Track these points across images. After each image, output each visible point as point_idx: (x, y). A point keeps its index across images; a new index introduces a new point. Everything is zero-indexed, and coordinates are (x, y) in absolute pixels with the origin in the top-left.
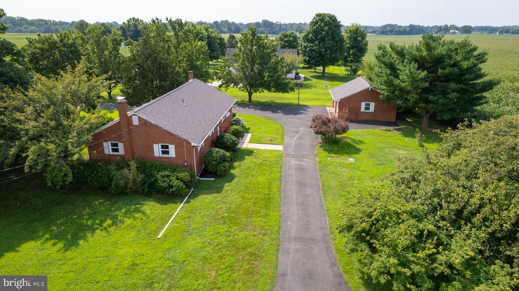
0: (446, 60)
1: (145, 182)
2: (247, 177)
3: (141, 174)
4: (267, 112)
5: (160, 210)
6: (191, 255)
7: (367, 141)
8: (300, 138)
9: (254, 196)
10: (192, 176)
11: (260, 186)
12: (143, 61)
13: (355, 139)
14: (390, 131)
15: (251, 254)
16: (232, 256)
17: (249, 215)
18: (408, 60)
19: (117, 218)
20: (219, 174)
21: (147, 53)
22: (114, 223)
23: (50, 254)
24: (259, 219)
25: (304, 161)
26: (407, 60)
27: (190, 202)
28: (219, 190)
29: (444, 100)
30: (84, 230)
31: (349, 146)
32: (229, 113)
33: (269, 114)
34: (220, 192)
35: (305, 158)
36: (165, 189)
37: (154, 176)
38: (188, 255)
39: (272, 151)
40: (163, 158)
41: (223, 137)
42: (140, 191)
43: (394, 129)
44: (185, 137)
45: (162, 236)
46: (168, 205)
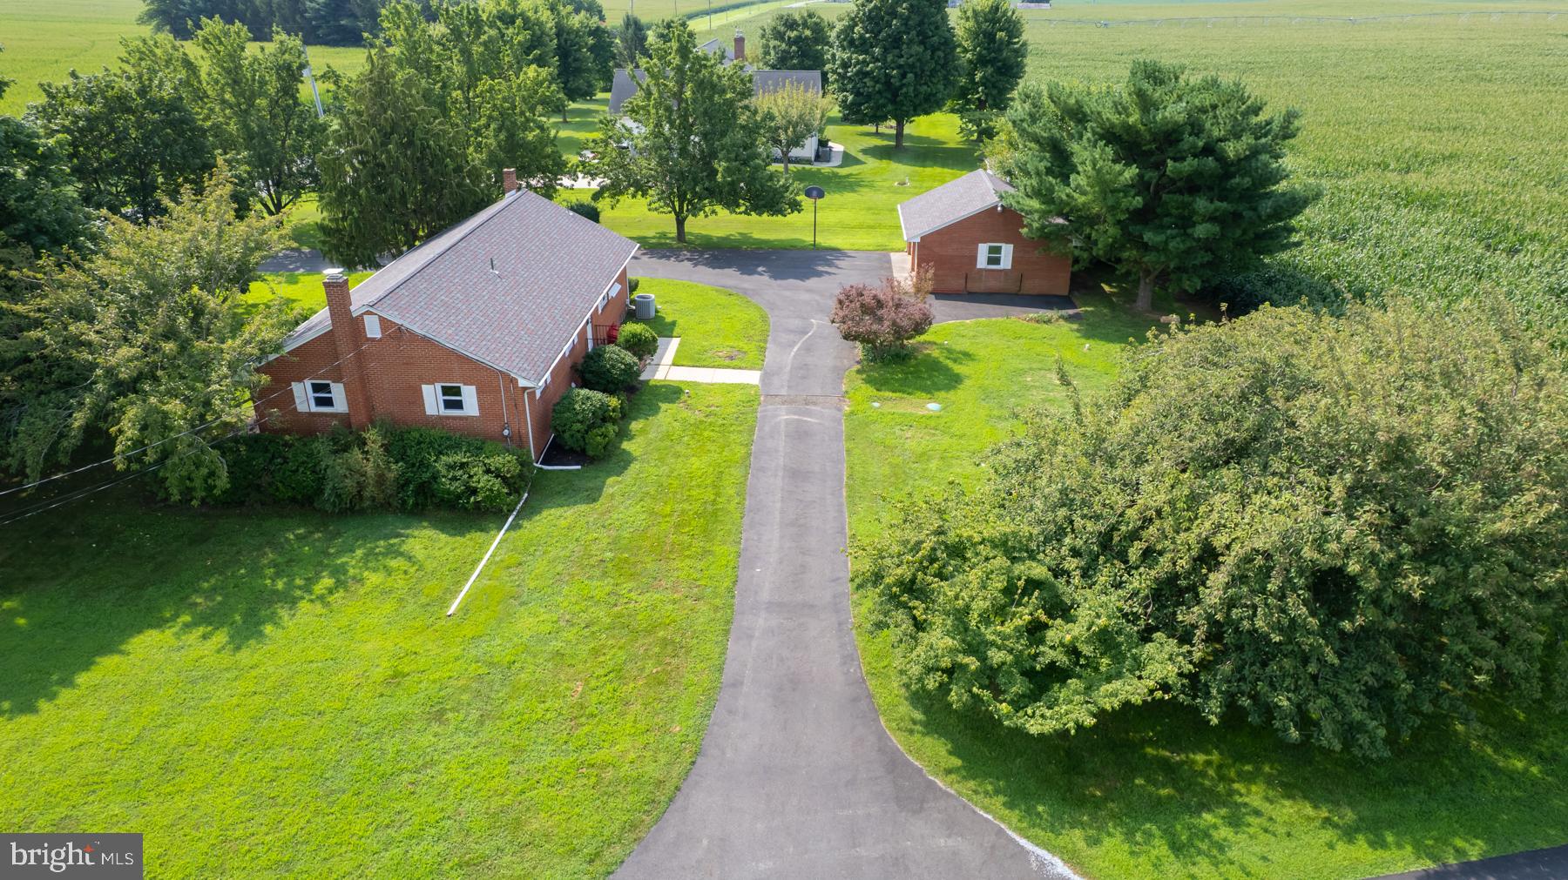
0: (1186, 136)
1: (408, 482)
2: (662, 460)
3: (397, 462)
4: (726, 270)
5: (447, 549)
6: (526, 650)
7: (982, 353)
8: (808, 349)
9: (679, 507)
10: (524, 463)
11: (694, 483)
12: (374, 143)
13: (954, 347)
14: (1048, 322)
15: (665, 643)
16: (620, 648)
17: (663, 552)
18: (1094, 133)
19: (345, 572)
20: (590, 453)
21: (386, 119)
22: (340, 584)
23: (202, 658)
24: (688, 562)
25: (809, 414)
26: (1089, 135)
27: (520, 527)
28: (593, 496)
29: (1183, 241)
30: (271, 603)
31: (934, 366)
32: (618, 287)
33: (731, 276)
34: (595, 500)
35: (815, 404)
36: (459, 497)
37: (428, 466)
38: (521, 648)
39: (729, 389)
40: (448, 418)
41: (600, 356)
42: (395, 504)
43: (1062, 317)
44: (501, 366)
45: (459, 610)
46: (468, 536)
